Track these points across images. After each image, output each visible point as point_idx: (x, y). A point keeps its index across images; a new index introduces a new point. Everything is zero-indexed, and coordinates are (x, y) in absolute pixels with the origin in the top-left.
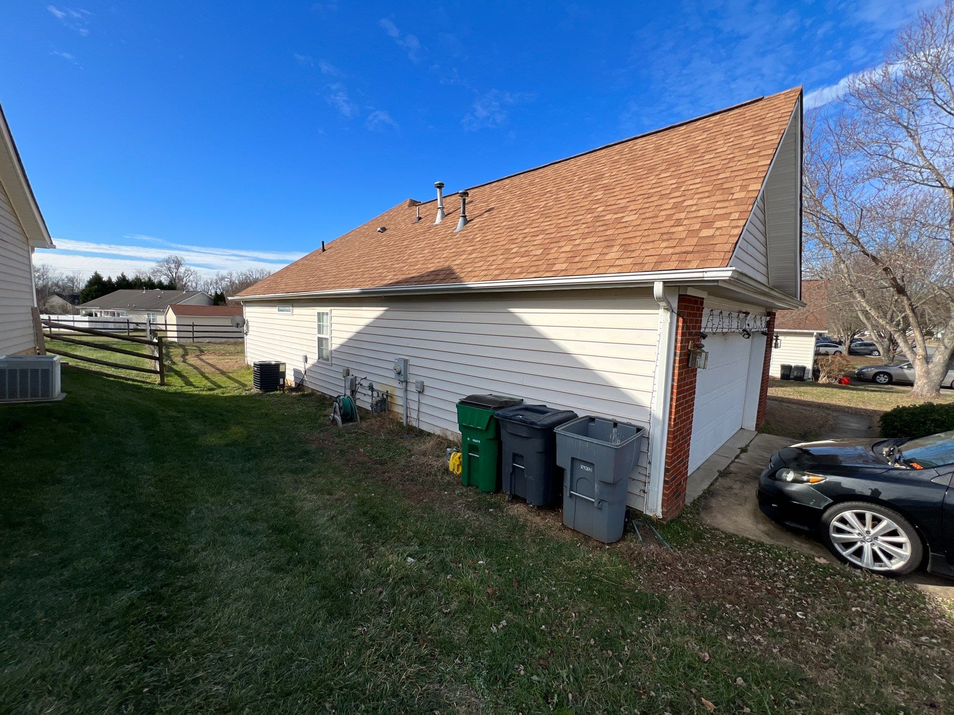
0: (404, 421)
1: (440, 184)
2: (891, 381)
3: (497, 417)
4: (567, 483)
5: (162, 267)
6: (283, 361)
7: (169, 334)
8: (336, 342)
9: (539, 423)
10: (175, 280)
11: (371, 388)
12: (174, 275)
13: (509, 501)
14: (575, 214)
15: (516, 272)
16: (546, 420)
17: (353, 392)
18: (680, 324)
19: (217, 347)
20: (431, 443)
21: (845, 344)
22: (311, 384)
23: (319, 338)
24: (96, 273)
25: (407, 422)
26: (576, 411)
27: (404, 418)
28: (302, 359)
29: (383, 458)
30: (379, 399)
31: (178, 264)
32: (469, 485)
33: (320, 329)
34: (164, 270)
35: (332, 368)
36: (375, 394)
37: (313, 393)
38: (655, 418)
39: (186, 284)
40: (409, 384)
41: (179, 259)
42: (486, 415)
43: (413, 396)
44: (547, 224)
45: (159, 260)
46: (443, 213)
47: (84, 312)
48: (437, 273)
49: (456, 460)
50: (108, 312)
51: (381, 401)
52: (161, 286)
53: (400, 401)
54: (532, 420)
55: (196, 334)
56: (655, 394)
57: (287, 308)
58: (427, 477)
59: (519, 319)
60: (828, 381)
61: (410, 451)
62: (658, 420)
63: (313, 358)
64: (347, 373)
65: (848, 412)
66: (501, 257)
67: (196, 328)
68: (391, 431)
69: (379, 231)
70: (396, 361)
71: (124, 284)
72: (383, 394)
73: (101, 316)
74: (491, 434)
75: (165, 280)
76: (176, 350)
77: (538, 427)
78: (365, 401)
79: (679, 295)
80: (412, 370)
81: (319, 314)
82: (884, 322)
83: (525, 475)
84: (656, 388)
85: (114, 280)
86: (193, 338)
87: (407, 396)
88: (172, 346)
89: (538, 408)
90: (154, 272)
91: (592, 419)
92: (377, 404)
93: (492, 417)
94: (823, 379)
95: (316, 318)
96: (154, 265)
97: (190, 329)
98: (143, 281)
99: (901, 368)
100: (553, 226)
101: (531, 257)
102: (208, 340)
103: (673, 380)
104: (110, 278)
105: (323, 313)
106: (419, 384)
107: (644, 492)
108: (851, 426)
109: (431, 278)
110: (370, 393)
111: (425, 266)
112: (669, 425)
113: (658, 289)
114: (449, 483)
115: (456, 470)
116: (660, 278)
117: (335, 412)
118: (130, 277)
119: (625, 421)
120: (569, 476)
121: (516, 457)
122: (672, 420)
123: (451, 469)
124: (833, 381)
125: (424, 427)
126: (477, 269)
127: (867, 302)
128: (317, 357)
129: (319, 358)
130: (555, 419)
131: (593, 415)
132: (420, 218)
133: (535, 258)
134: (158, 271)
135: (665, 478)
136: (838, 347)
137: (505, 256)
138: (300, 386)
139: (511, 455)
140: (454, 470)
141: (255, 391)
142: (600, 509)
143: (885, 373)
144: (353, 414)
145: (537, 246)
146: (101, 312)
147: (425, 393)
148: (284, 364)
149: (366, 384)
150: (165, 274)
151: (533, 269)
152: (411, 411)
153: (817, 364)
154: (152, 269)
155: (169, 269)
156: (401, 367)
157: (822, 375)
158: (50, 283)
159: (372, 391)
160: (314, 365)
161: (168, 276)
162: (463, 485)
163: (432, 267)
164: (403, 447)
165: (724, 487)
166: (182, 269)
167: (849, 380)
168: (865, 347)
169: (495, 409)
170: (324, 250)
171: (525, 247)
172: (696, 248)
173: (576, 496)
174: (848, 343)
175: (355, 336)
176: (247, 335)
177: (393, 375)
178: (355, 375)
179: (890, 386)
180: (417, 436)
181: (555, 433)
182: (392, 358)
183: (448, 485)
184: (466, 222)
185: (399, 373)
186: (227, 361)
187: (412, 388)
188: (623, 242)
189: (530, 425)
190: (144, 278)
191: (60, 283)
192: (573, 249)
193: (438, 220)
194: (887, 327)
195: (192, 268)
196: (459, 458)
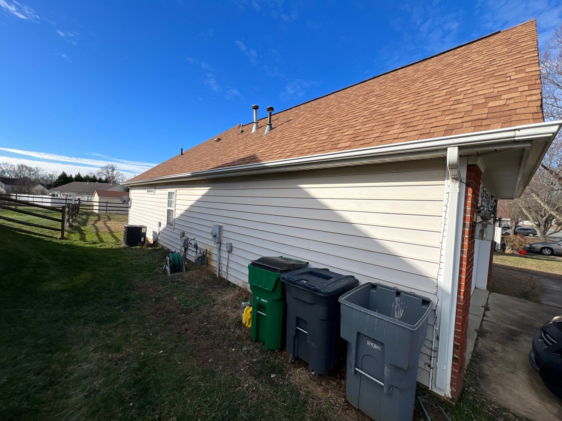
0: (217, 273)
1: (255, 106)
2: (553, 254)
3: (283, 281)
4: (351, 359)
5: (103, 170)
6: (145, 225)
7: (95, 208)
8: (177, 214)
9: (322, 290)
10: (110, 178)
11: (196, 247)
12: (110, 175)
13: (292, 363)
14: (354, 113)
15: (305, 152)
16: (330, 287)
17: (186, 249)
18: (470, 194)
19: (120, 216)
20: (231, 295)
21: (511, 229)
22: (162, 242)
23: (168, 210)
24: (63, 172)
25: (219, 274)
26: (357, 277)
27: (217, 270)
28: (157, 224)
29: (190, 307)
30: (200, 255)
31: (113, 170)
32: (257, 340)
33: (170, 204)
34: (105, 172)
35: (175, 231)
36: (198, 251)
37: (163, 248)
38: (443, 291)
39: (116, 181)
40: (222, 245)
41: (114, 166)
42: (273, 277)
43: (225, 255)
44: (331, 121)
45: (103, 167)
46: (257, 126)
47: (51, 194)
48: (244, 159)
49: (248, 315)
50: (64, 194)
51: (201, 257)
52: (100, 181)
53: (215, 258)
54: (316, 287)
55: (108, 208)
56: (442, 265)
57: (152, 190)
58: (220, 330)
59: (307, 193)
60: (512, 252)
61: (214, 301)
62: (446, 293)
63: (164, 224)
64: (183, 235)
65: (543, 275)
66: (294, 144)
67: (109, 205)
68: (205, 281)
69: (216, 141)
70: (214, 227)
71: (79, 179)
72: (203, 252)
73: (60, 196)
74: (277, 295)
75: (104, 178)
76: (93, 217)
77: (322, 295)
78: (192, 256)
79: (468, 166)
80: (225, 234)
81: (169, 193)
82: (555, 214)
83: (308, 341)
84: (443, 260)
85: (74, 176)
86: (106, 210)
87: (220, 255)
88: (92, 215)
89: (321, 272)
90: (99, 173)
91: (373, 286)
92: (198, 259)
93: (278, 279)
94: (508, 251)
95: (167, 196)
96: (99, 169)
97: (105, 205)
98: (90, 178)
99: (559, 245)
100: (336, 122)
101: (317, 142)
102: (115, 212)
103: (462, 252)
104: (71, 176)
105: (172, 193)
106: (229, 245)
107: (429, 366)
108: (552, 287)
109: (240, 162)
110: (195, 250)
111: (238, 156)
112: (458, 299)
113: (452, 155)
114: (239, 338)
115: (247, 323)
116: (455, 142)
117: (166, 264)
118: (83, 175)
119: (408, 290)
120: (354, 352)
121: (299, 321)
122: (462, 294)
123: (244, 322)
124: (516, 252)
125: (231, 279)
126: (273, 154)
127: (541, 199)
128: (166, 223)
129: (167, 224)
130: (339, 285)
131: (374, 282)
132: (242, 131)
133: (322, 142)
134: (101, 173)
135: (453, 354)
136: (507, 230)
137: (296, 144)
138: (156, 243)
139: (295, 319)
140: (246, 322)
141: (123, 245)
142: (390, 395)
143: (548, 248)
144: (180, 267)
145: (323, 135)
146: (61, 194)
147: (233, 252)
148: (146, 227)
149: (193, 243)
150: (105, 175)
151: (320, 149)
152: (222, 265)
153: (504, 241)
154: (98, 171)
155: (107, 172)
156: (217, 231)
157: (507, 248)
158: (39, 178)
159: (197, 249)
160: (164, 229)
161: (106, 176)
162: (251, 340)
163: (242, 156)
164: (209, 297)
165: (487, 349)
166: (115, 172)
167: (525, 252)
168: (524, 231)
169: (282, 272)
170: (182, 154)
171: (313, 136)
172: (490, 116)
173: (361, 374)
174: (513, 228)
175: (189, 208)
176: (130, 208)
177: (211, 237)
178: (188, 236)
179: (552, 257)
180: (224, 286)
181: (340, 303)
182: (211, 224)
183: (237, 340)
184: (271, 128)
185: (215, 236)
186: (120, 225)
187: (224, 248)
188: (403, 122)
189: (313, 291)
190: (91, 176)
191: (45, 178)
192: (355, 132)
193: (254, 130)
194: (558, 217)
195: (121, 172)
196: (251, 313)
